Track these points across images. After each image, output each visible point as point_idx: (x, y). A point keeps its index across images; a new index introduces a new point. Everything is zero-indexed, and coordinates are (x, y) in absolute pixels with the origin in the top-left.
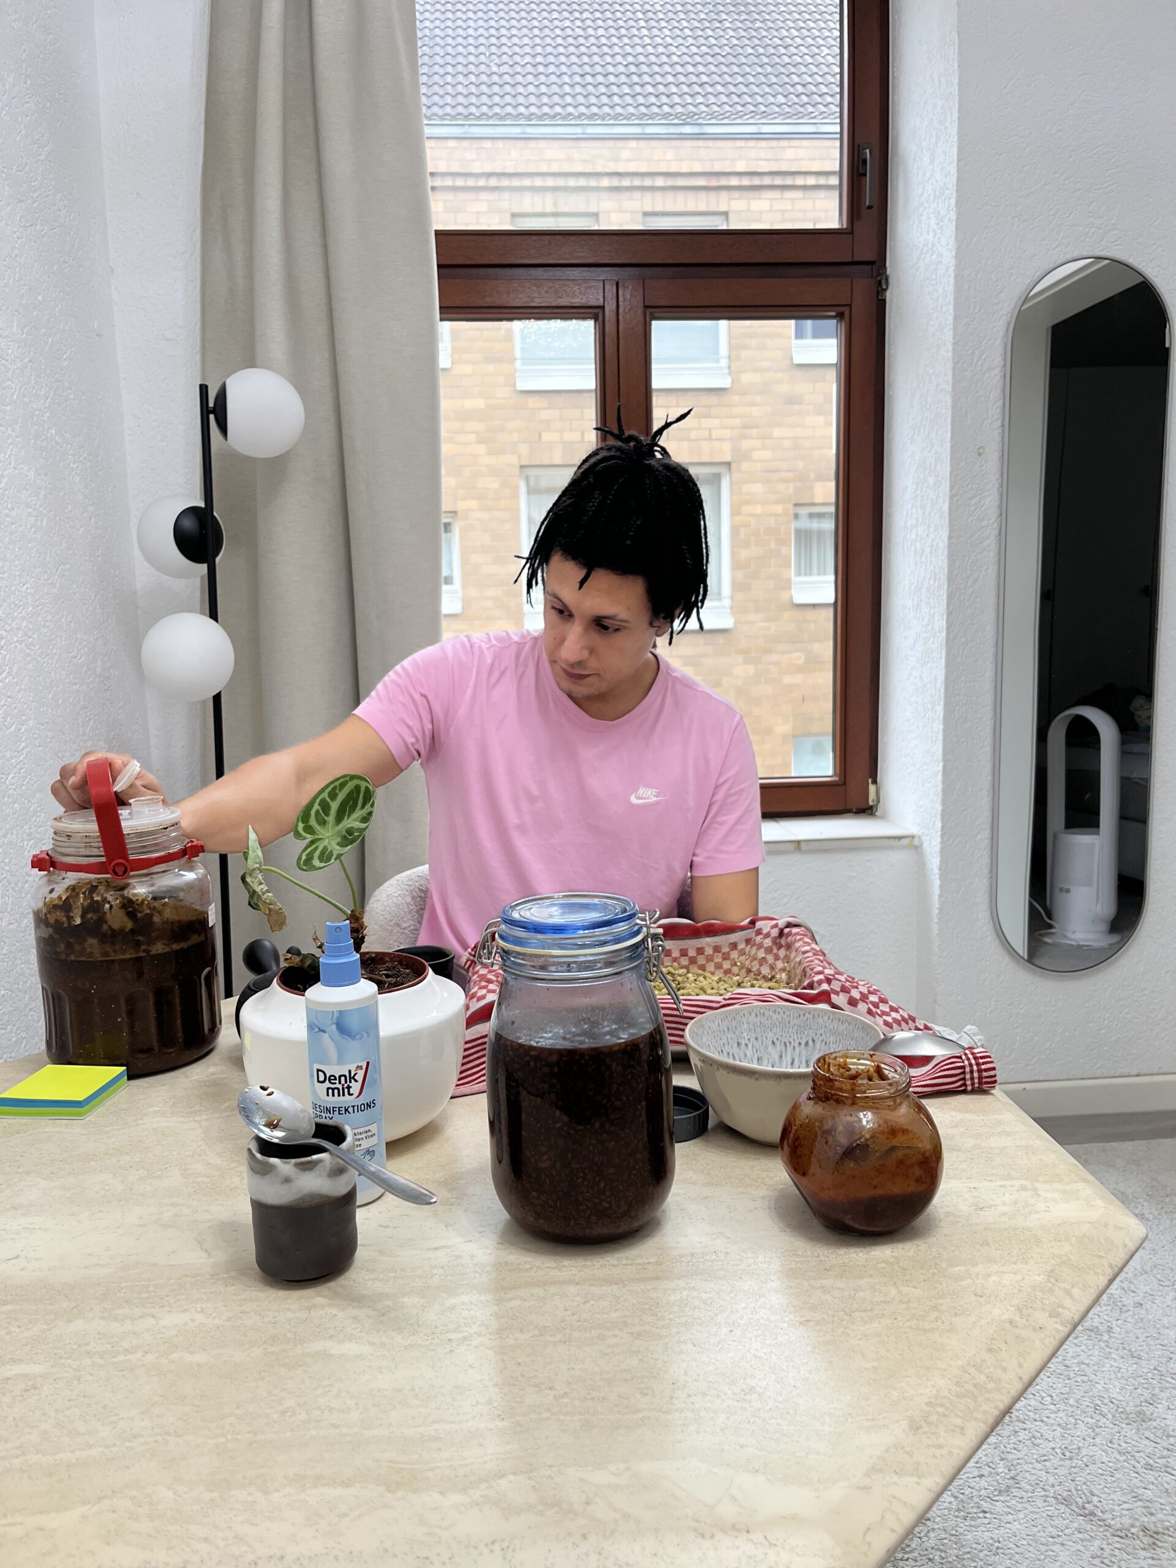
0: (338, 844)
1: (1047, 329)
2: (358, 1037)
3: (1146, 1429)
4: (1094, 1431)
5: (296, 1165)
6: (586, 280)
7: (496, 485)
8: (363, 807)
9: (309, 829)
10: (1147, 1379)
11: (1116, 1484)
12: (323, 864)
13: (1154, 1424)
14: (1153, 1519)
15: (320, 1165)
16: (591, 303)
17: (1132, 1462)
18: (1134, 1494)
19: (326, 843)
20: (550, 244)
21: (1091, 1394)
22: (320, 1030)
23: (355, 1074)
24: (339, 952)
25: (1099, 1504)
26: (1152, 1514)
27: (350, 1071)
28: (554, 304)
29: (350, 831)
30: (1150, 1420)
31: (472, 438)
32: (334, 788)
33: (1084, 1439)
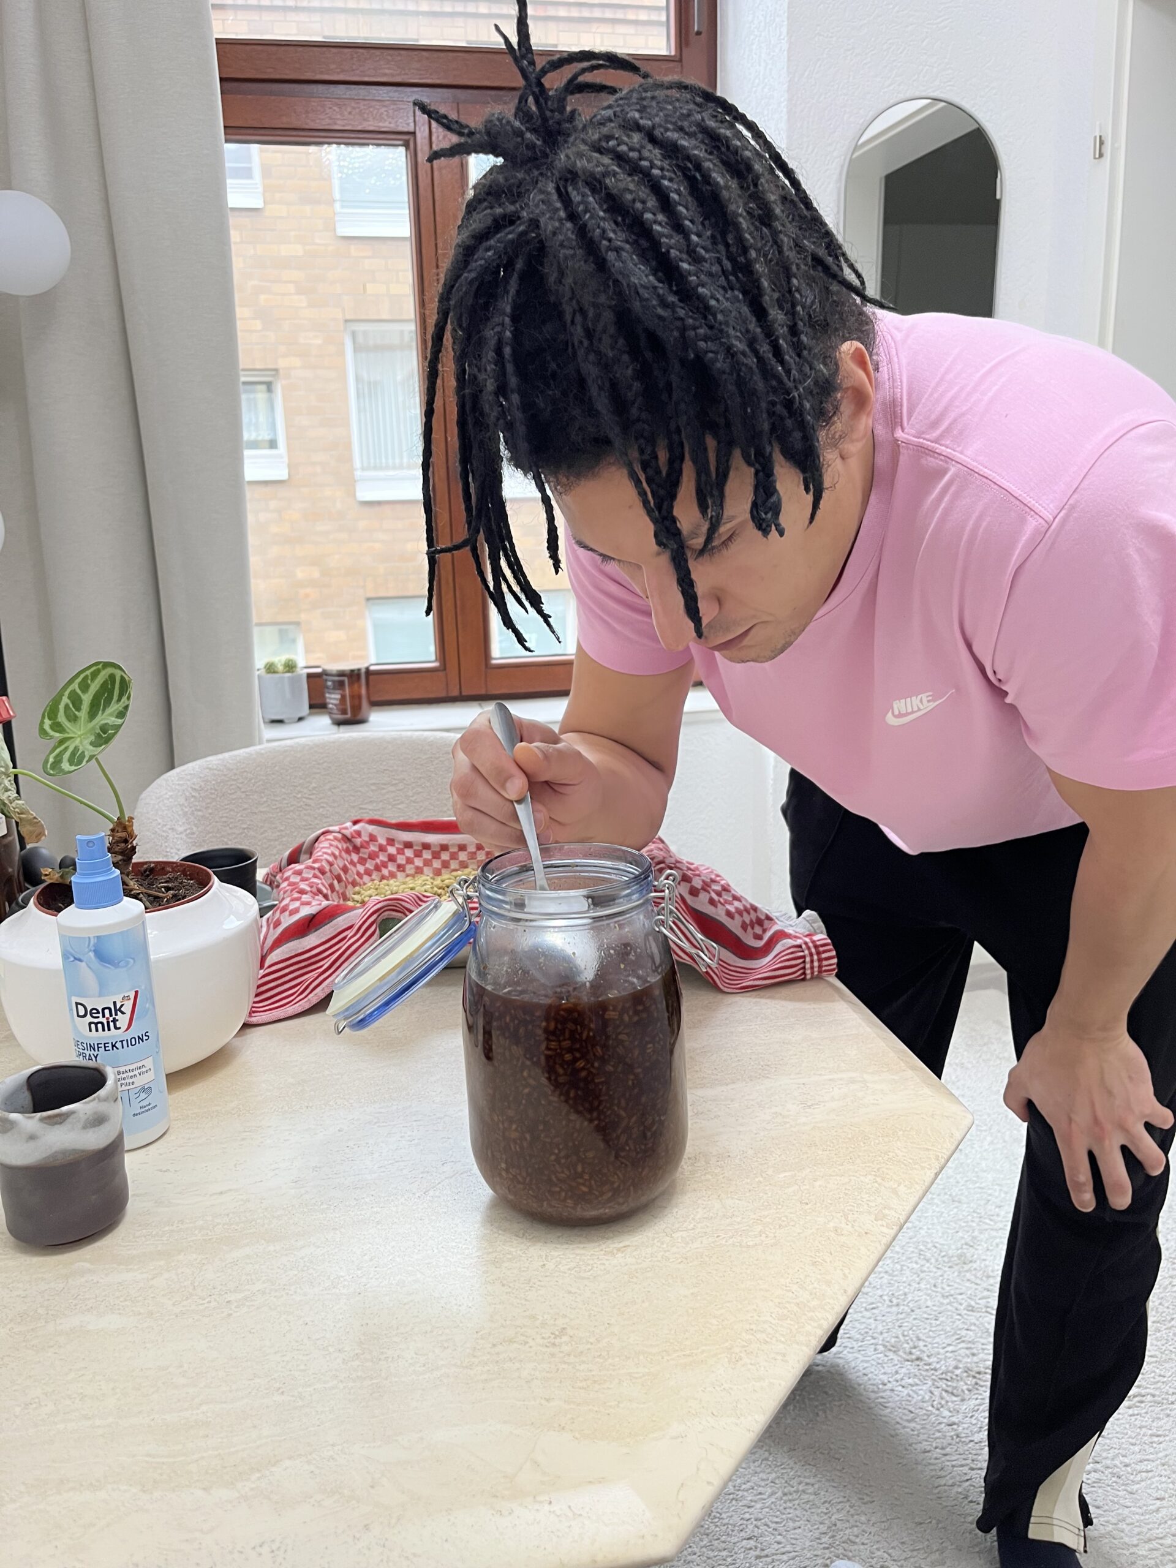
0: (91, 744)
1: (881, 179)
2: (122, 964)
3: (967, 1271)
4: (918, 1276)
5: (42, 1120)
6: (394, 102)
7: (319, 341)
8: (119, 700)
9: (57, 727)
10: (967, 1222)
11: (940, 1328)
12: (73, 768)
13: (975, 1265)
14: (975, 1359)
15: (72, 1116)
16: (400, 129)
17: (955, 1305)
18: (958, 1337)
19: (77, 742)
20: (352, 58)
21: (915, 1240)
22: (76, 959)
23: (122, 1006)
24: (94, 870)
25: (925, 1349)
26: (974, 1355)
27: (115, 1003)
28: (359, 128)
29: (104, 729)
30: (971, 1262)
31: (291, 288)
32: (86, 677)
33: (909, 1285)
